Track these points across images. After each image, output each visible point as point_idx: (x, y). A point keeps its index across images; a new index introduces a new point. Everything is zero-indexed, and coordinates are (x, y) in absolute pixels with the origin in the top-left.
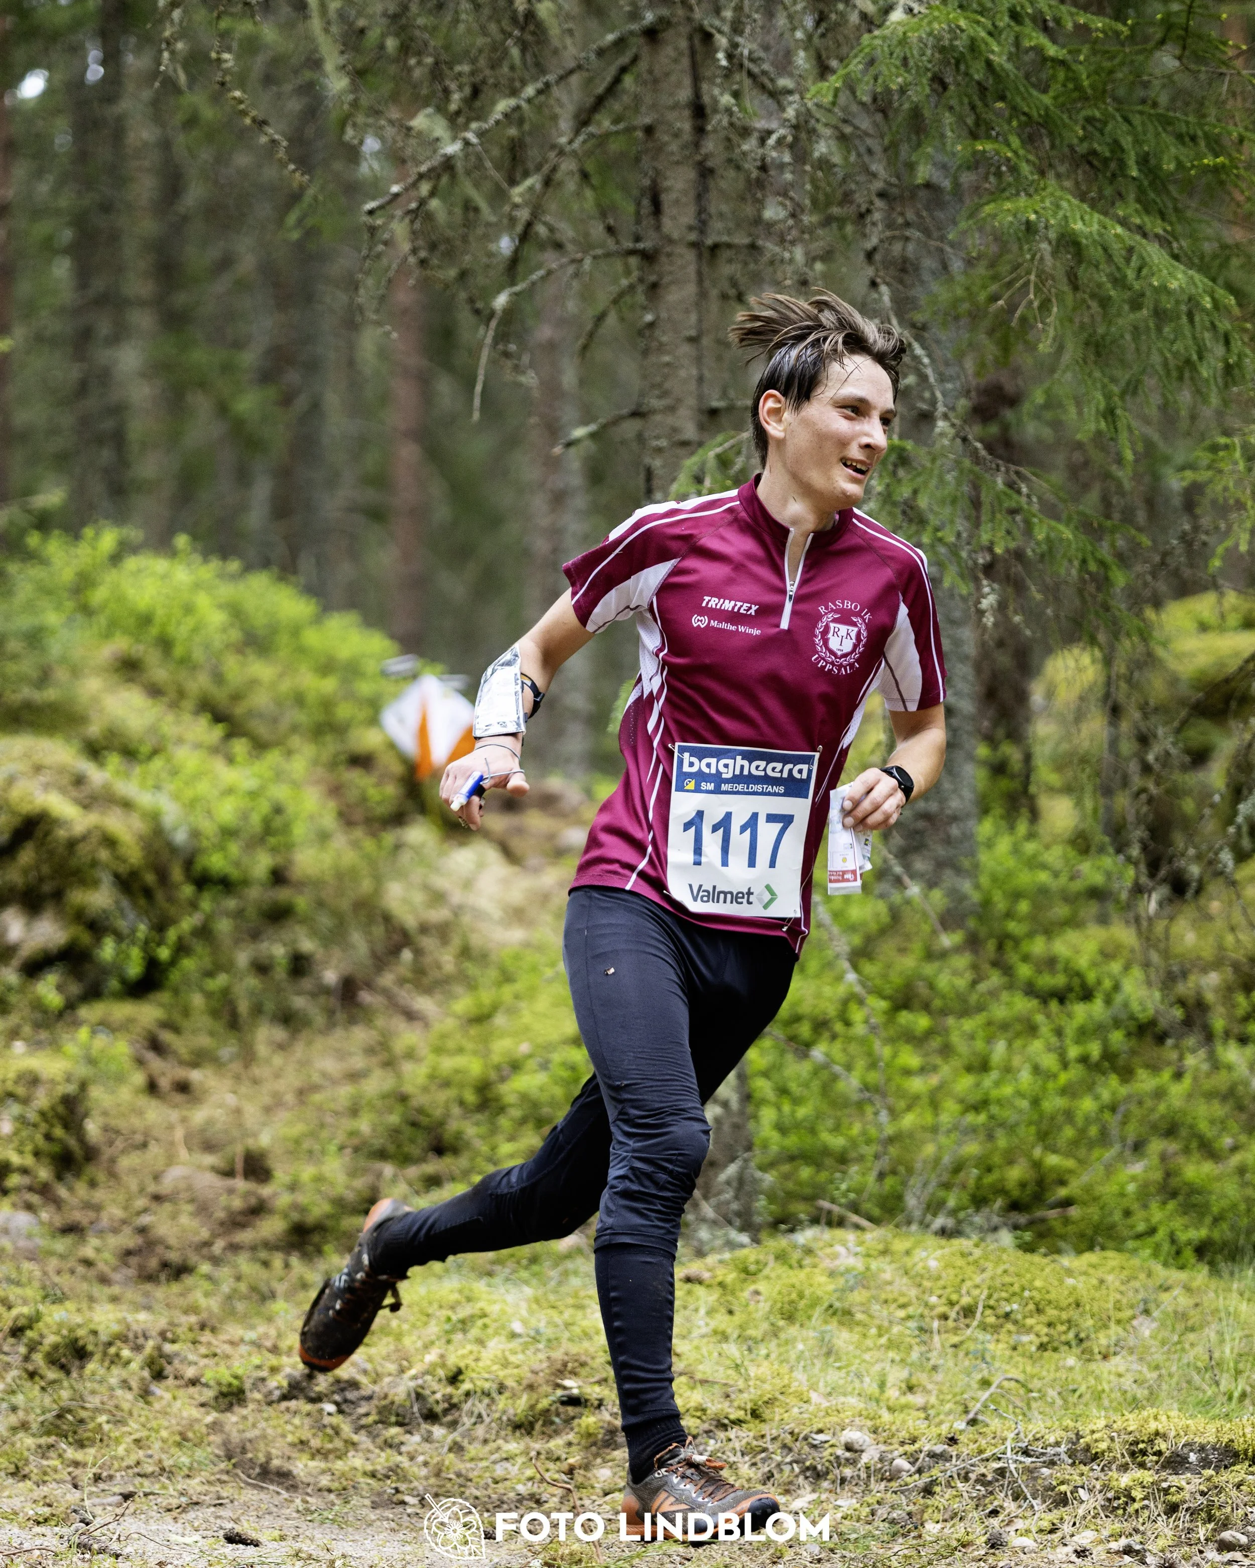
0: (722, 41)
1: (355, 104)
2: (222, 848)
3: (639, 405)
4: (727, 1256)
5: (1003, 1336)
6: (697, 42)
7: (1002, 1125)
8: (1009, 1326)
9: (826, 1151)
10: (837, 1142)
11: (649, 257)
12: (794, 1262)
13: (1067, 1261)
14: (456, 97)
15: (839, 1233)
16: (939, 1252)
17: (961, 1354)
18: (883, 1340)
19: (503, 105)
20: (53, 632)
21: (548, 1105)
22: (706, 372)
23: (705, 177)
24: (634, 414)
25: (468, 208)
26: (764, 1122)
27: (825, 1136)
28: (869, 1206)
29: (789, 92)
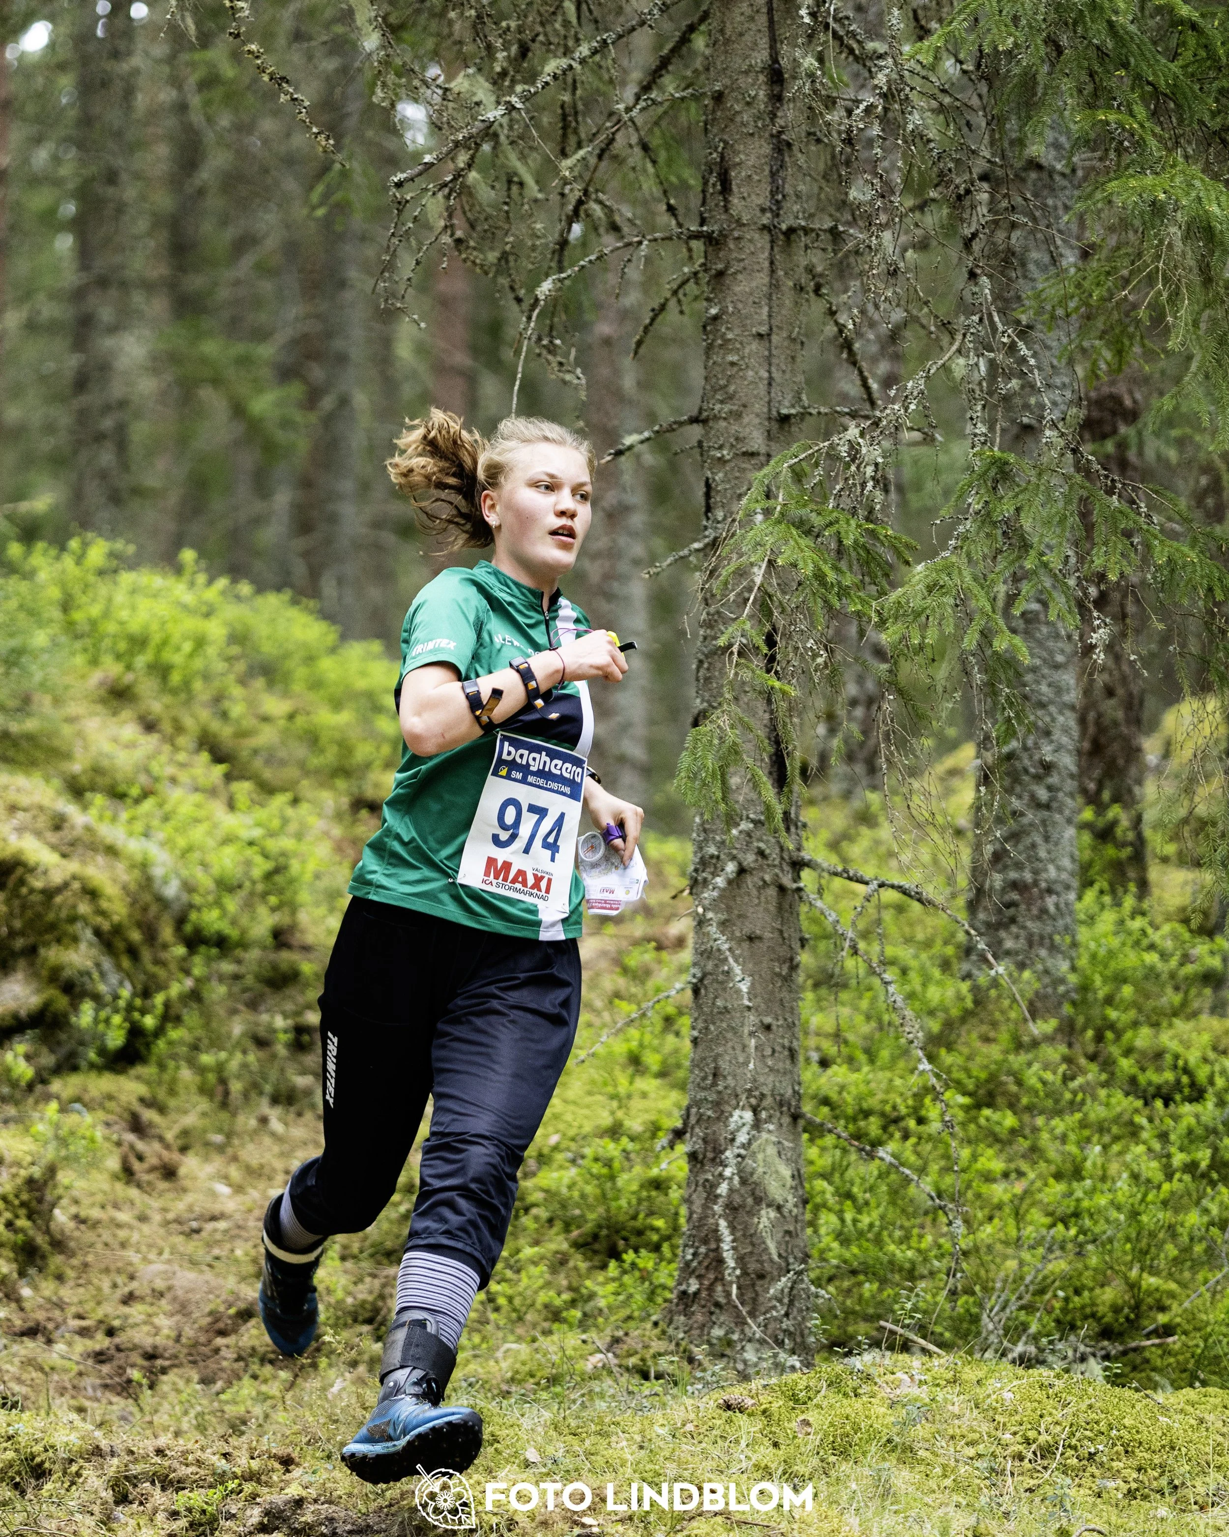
1: (386, 63)
2: (218, 903)
3: (701, 410)
4: (774, 1381)
5: (1087, 1481)
7: (1094, 1241)
8: (1093, 1469)
9: (893, 1265)
10: (905, 1254)
11: (714, 242)
12: (848, 1390)
13: (1160, 1397)
14: (501, 55)
15: (903, 1357)
16: (1016, 1383)
17: (1037, 1500)
18: (948, 1482)
19: (553, 65)
20: (35, 655)
21: (578, 1205)
22: (775, 375)
23: (780, 151)
24: (694, 420)
25: (512, 180)
26: (823, 1231)
27: (892, 1247)
28: (938, 1329)
29: (881, 57)
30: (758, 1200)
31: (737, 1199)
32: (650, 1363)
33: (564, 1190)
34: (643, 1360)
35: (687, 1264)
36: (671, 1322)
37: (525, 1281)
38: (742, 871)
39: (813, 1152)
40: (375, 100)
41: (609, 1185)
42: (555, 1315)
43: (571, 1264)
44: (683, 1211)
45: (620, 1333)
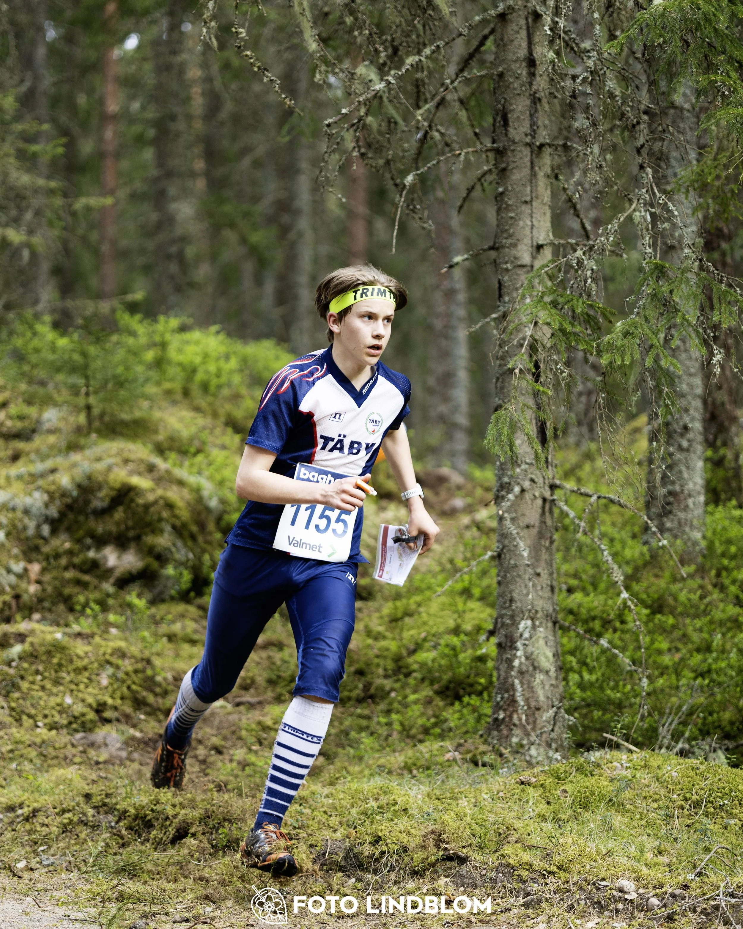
0: (547, 20)
3: (495, 243)
4: (546, 768)
5: (719, 821)
6: (530, 20)
7: (719, 686)
8: (722, 814)
9: (610, 701)
10: (616, 695)
11: (500, 153)
12: (587, 772)
14: (382, 54)
15: (617, 753)
16: (679, 767)
17: (692, 831)
18: (643, 822)
19: (411, 60)
21: (438, 671)
22: (535, 223)
23: (535, 103)
24: (492, 248)
25: (391, 122)
26: (571, 683)
27: (609, 692)
28: (635, 736)
29: (588, 51)
30: (535, 668)
31: (524, 668)
32: (479, 757)
33: (430, 663)
34: (475, 756)
35: (498, 703)
36: (489, 735)
37: (410, 713)
38: (523, 491)
39: (565, 640)
40: (316, 80)
41: (454, 660)
42: (426, 731)
43: (434, 703)
44: (495, 674)
45: (462, 741)
